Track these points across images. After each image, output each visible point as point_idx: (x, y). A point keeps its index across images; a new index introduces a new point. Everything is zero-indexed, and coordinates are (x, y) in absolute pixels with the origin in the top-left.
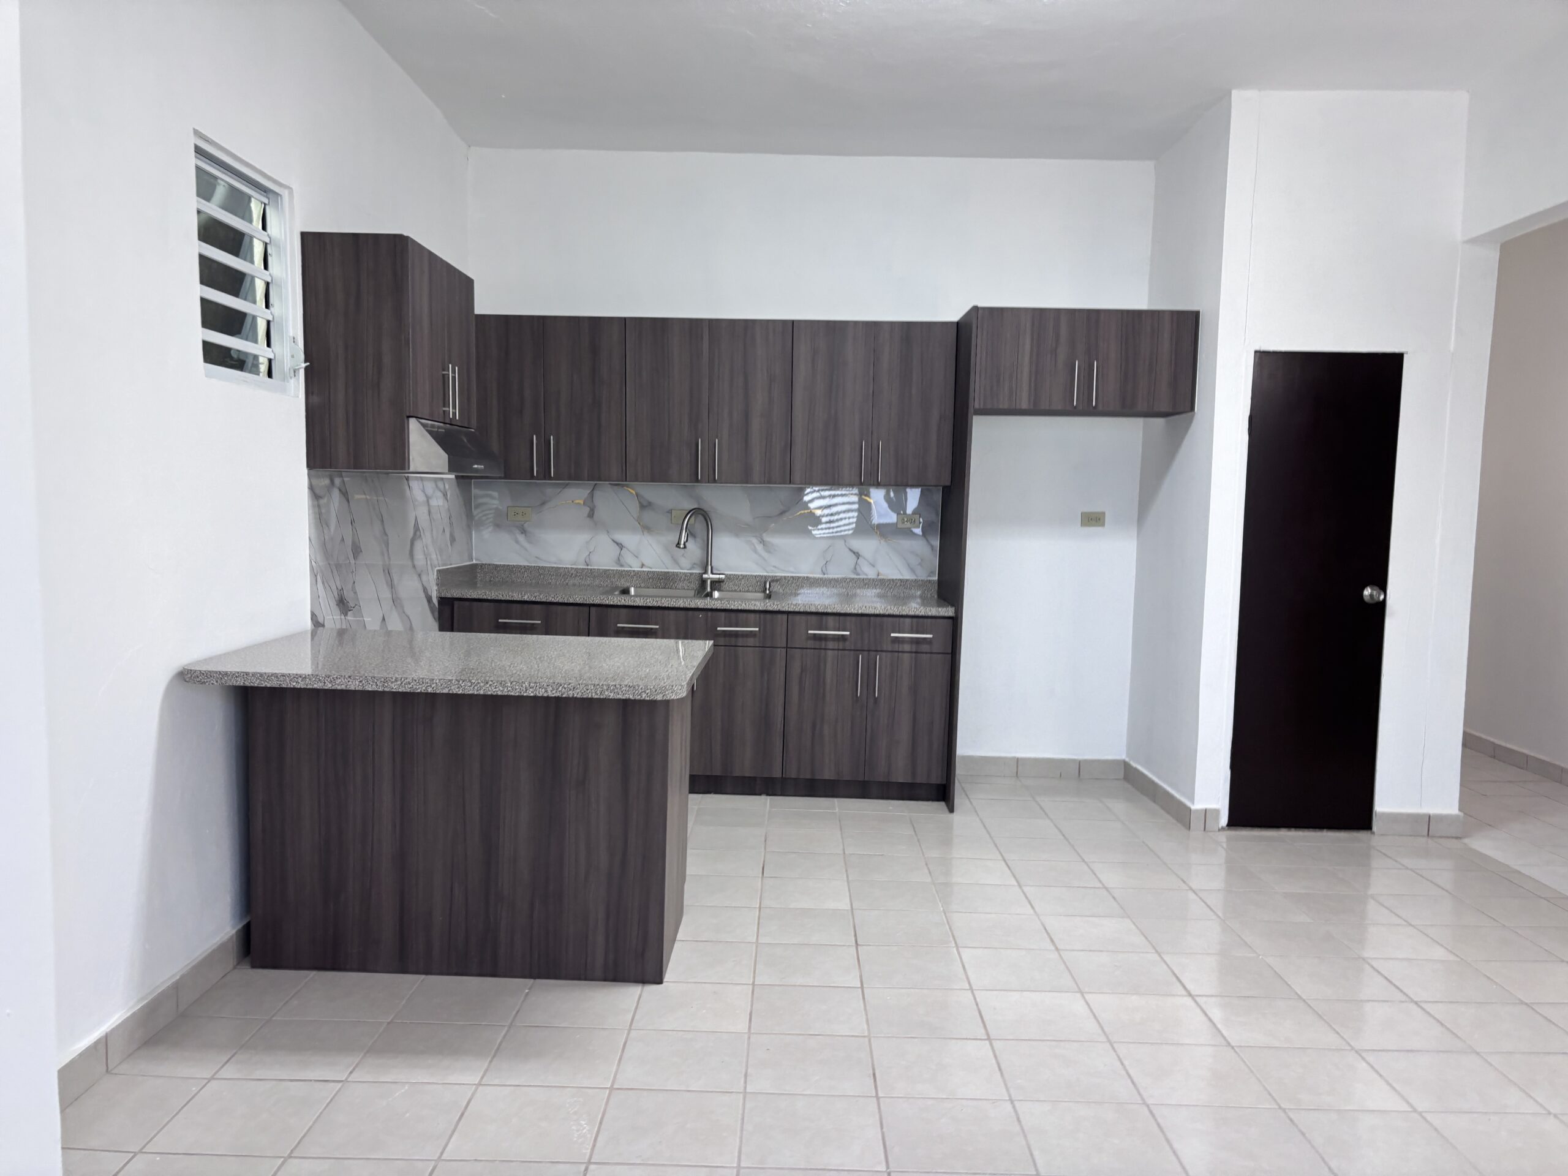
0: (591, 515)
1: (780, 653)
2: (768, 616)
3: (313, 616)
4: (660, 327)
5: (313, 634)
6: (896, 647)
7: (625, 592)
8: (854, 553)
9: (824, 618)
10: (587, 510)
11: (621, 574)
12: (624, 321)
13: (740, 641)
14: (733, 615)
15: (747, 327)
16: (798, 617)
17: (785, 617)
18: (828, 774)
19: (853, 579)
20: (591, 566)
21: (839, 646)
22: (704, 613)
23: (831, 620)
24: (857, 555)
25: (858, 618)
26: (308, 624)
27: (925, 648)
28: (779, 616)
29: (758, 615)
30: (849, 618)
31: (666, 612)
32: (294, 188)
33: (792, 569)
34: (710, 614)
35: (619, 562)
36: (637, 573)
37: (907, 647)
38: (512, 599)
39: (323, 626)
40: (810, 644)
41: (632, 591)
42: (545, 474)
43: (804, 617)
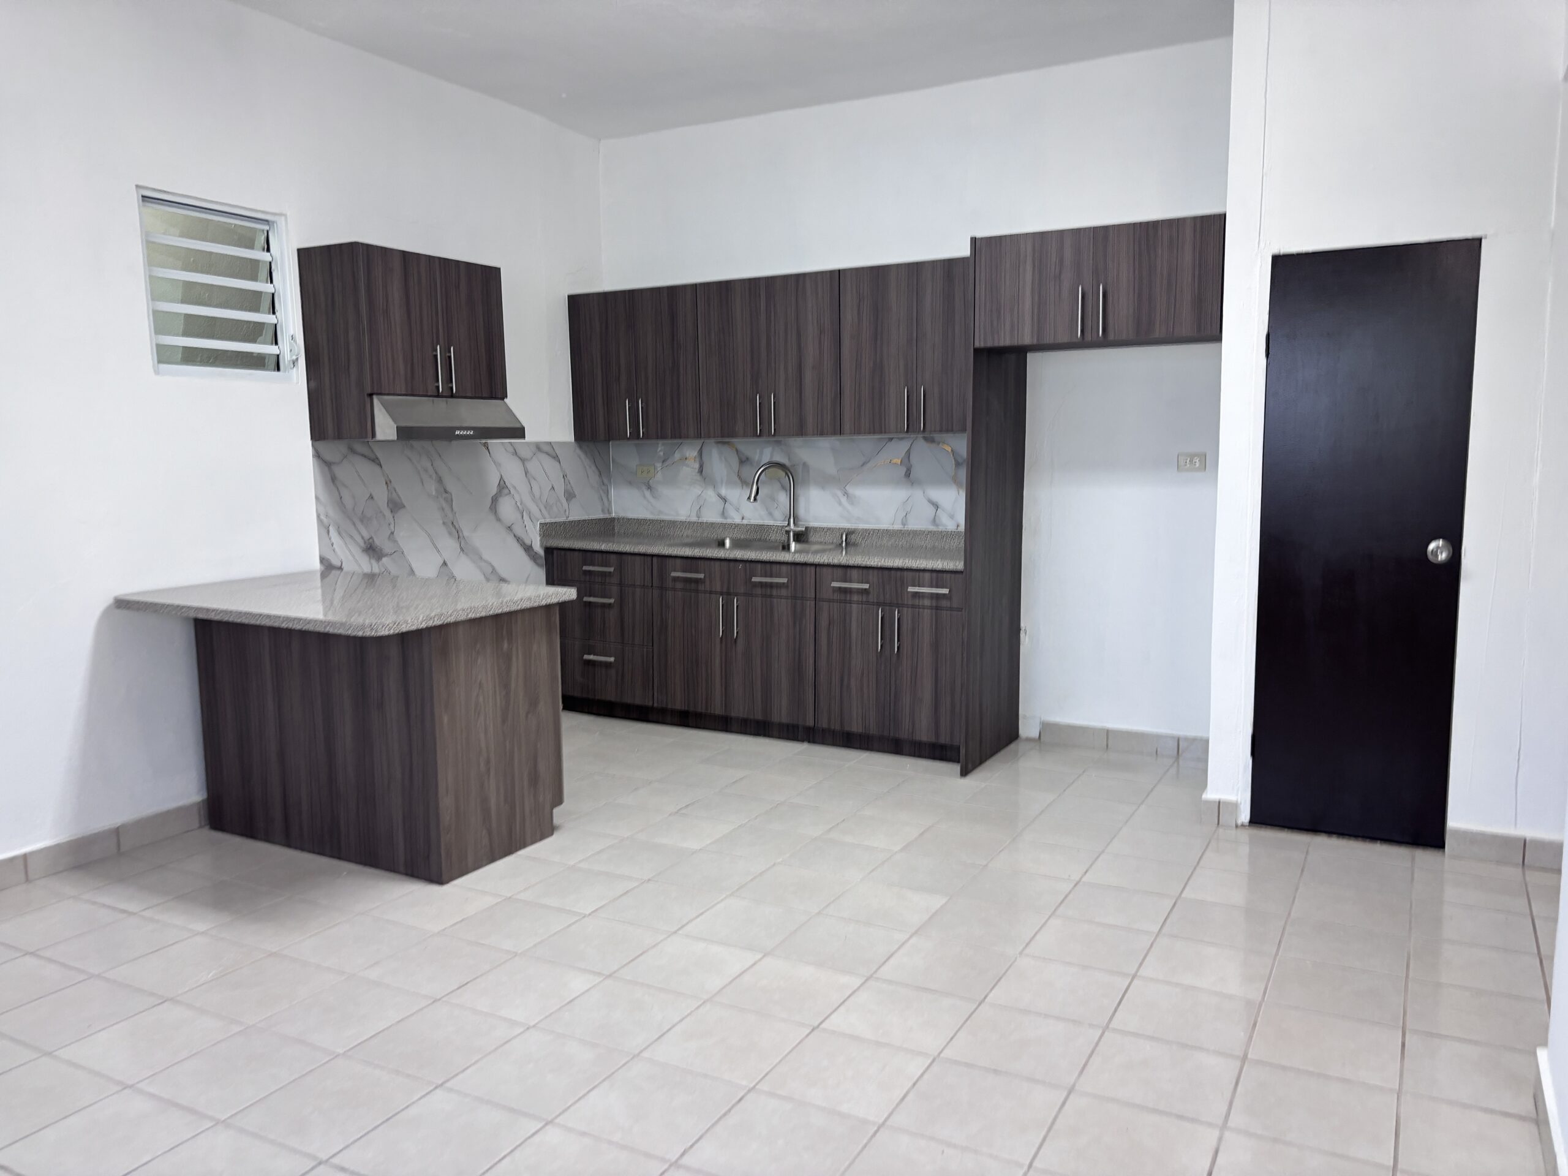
0: (701, 471)
1: (810, 604)
2: (798, 568)
3: (322, 560)
5: (324, 575)
6: (916, 602)
7: (721, 544)
8: (933, 504)
9: (848, 570)
10: (698, 466)
13: (774, 592)
14: (768, 566)
15: (798, 280)
16: (825, 570)
17: (813, 569)
18: (856, 728)
21: (860, 599)
22: (742, 563)
23: (855, 573)
26: (317, 565)
27: (945, 603)
28: (808, 568)
29: (789, 567)
30: (871, 571)
32: (288, 214)
33: (874, 521)
34: (748, 564)
35: (720, 515)
37: (926, 602)
39: (340, 568)
40: (836, 596)
41: (728, 542)
42: (635, 435)
43: (830, 570)
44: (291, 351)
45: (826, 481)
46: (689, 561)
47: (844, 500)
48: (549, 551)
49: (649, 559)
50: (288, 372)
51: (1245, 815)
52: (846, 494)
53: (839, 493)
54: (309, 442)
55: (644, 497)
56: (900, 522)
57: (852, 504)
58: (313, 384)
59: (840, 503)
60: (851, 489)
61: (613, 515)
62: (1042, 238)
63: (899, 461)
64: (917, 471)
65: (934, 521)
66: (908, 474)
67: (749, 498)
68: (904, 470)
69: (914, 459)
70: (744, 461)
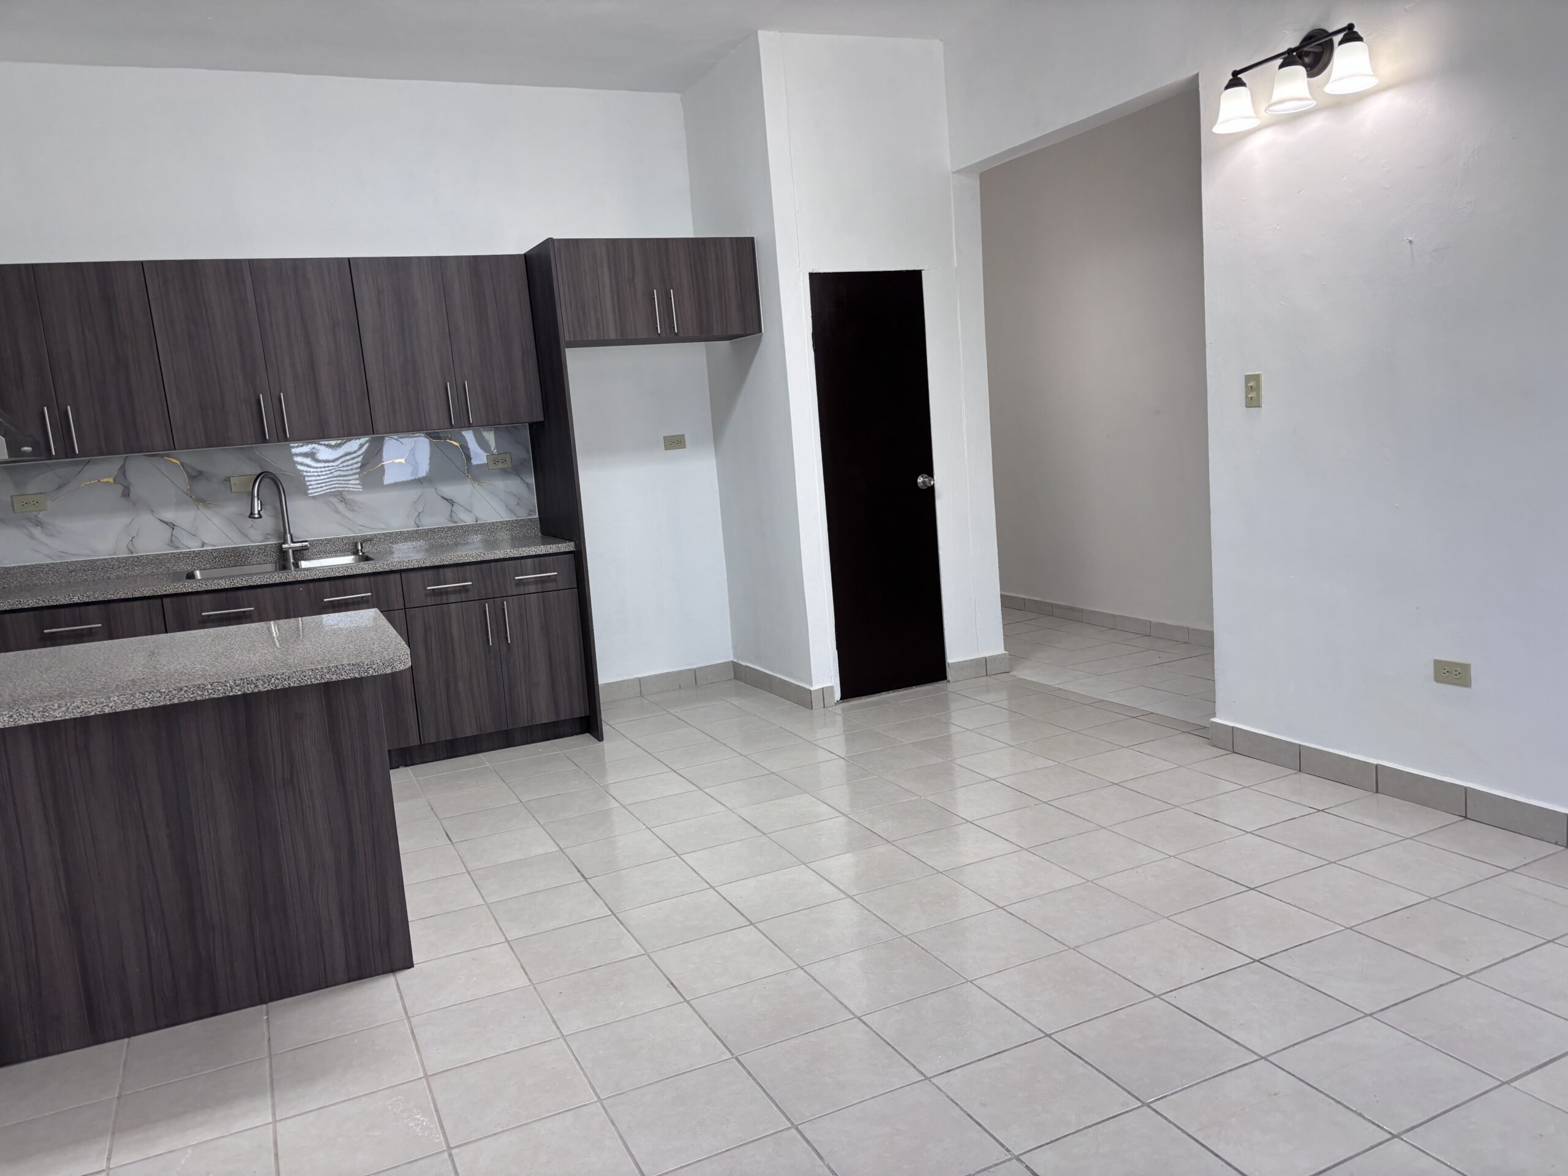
0: (126, 493)
1: (399, 615)
2: (380, 578)
4: (190, 270)
6: (522, 590)
7: (191, 576)
8: (447, 500)
9: (441, 570)
10: (120, 489)
11: (177, 557)
12: (140, 264)
14: (339, 583)
15: (296, 268)
16: (412, 575)
17: (398, 576)
18: (469, 731)
19: (451, 527)
20: (136, 553)
21: (461, 598)
22: (303, 585)
23: (449, 572)
24: (451, 502)
25: (478, 566)
27: (551, 586)
28: (392, 576)
31: (259, 591)
33: (382, 526)
34: (311, 585)
35: (172, 543)
36: (197, 554)
37: (532, 588)
38: (58, 603)
40: (430, 601)
41: (198, 574)
42: (67, 451)
43: (419, 574)
47: (341, 507)
51: (835, 691)
52: (344, 500)
53: (335, 500)
55: (32, 537)
56: (414, 524)
59: (338, 512)
62: (616, 245)
65: (452, 517)
67: (251, 515)
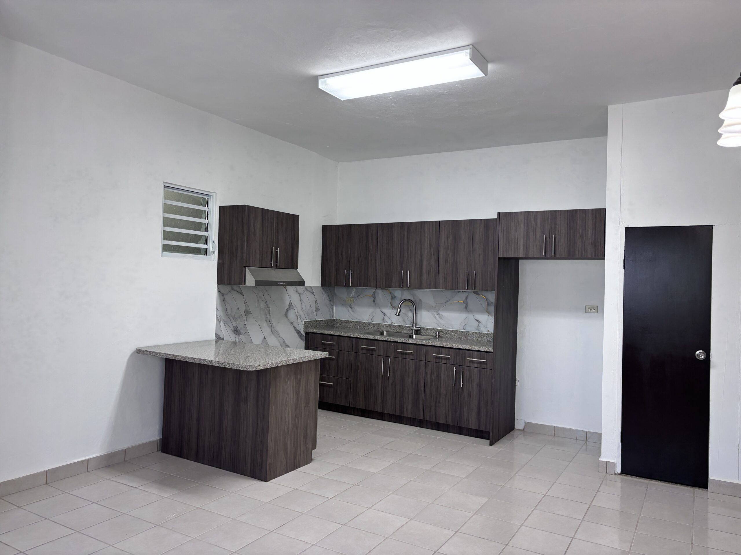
0: (374, 301)
1: (423, 363)
2: (418, 346)
3: (217, 335)
4: (390, 226)
5: (216, 342)
6: (471, 365)
7: (382, 334)
9: (440, 349)
10: (373, 299)
12: (377, 224)
13: (407, 357)
14: (405, 345)
15: (422, 224)
16: (430, 348)
17: (425, 347)
18: (442, 421)
21: (446, 362)
22: (393, 343)
23: (443, 350)
25: (455, 350)
26: (214, 337)
27: (484, 366)
28: (423, 347)
29: (414, 346)
30: (451, 350)
31: (380, 342)
32: (217, 192)
34: (396, 344)
35: (382, 320)
36: (389, 325)
37: (476, 365)
39: (223, 339)
40: (435, 360)
41: (385, 334)
42: (348, 284)
43: (432, 348)
44: (213, 247)
45: (430, 308)
46: (369, 341)
47: (437, 316)
48: (307, 333)
49: (352, 339)
50: (211, 255)
51: (619, 469)
52: (439, 314)
53: (435, 314)
54: (216, 285)
55: (349, 311)
56: (462, 328)
57: (441, 319)
58: (220, 261)
59: (436, 318)
60: (440, 313)
61: (334, 319)
62: (528, 214)
63: (462, 302)
64: (470, 306)
65: (478, 328)
66: (466, 307)
67: (396, 314)
68: (464, 305)
69: (469, 301)
70: (393, 298)
